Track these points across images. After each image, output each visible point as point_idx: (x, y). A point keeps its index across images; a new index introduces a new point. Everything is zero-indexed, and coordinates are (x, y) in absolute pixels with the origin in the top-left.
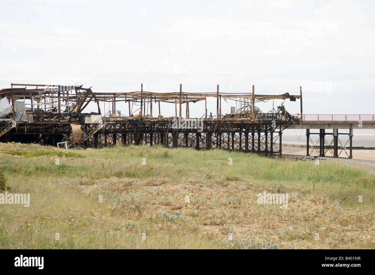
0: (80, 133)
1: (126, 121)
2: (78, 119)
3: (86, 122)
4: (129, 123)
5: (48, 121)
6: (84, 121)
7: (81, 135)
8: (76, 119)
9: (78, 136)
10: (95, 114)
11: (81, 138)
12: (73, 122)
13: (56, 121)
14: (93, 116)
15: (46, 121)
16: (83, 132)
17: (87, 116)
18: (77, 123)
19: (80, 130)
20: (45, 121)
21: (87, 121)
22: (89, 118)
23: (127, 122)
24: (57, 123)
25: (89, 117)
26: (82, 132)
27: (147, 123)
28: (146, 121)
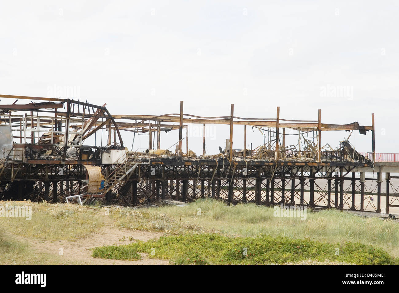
0: (100, 180)
1: (159, 161)
2: (91, 157)
3: (105, 162)
4: (163, 163)
5: (47, 159)
6: (101, 160)
7: (101, 184)
8: (89, 156)
9: (97, 185)
10: (115, 148)
11: (100, 189)
12: (84, 161)
13: (59, 159)
14: (113, 152)
15: (44, 160)
16: (104, 178)
17: (106, 152)
18: (90, 163)
19: (100, 175)
20: (43, 159)
21: (106, 159)
22: (109, 155)
23: (160, 163)
24: (61, 162)
25: (109, 153)
27: (188, 163)
28: (185, 161)
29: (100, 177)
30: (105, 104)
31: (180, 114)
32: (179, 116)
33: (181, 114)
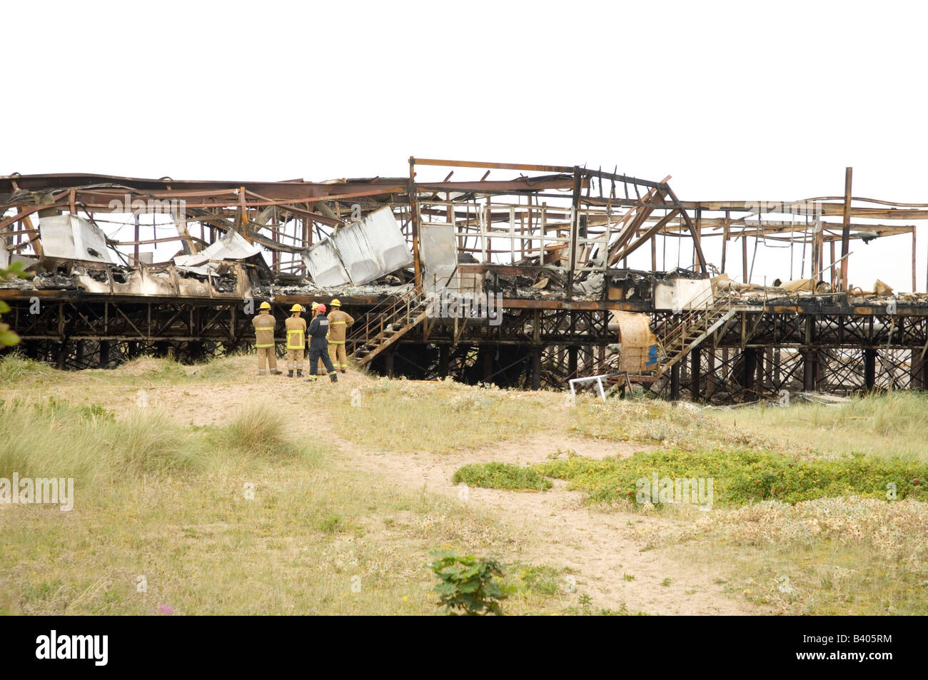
0: (648, 344)
1: (792, 305)
2: (630, 293)
3: (660, 304)
4: (800, 310)
5: (532, 298)
6: (652, 302)
7: (650, 354)
8: (625, 292)
9: (641, 356)
10: (686, 274)
11: (647, 364)
12: (614, 302)
13: (559, 298)
14: (681, 283)
15: (525, 299)
16: (657, 340)
17: (665, 284)
18: (628, 308)
19: (646, 335)
20: (522, 298)
21: (664, 298)
22: (670, 289)
23: (793, 308)
24: (561, 305)
25: (671, 285)
26: (654, 342)
27: (862, 311)
28: (857, 305)
29: (646, 337)
30: (669, 177)
31: (845, 198)
32: (842, 202)
33: (847, 198)
